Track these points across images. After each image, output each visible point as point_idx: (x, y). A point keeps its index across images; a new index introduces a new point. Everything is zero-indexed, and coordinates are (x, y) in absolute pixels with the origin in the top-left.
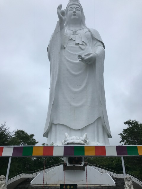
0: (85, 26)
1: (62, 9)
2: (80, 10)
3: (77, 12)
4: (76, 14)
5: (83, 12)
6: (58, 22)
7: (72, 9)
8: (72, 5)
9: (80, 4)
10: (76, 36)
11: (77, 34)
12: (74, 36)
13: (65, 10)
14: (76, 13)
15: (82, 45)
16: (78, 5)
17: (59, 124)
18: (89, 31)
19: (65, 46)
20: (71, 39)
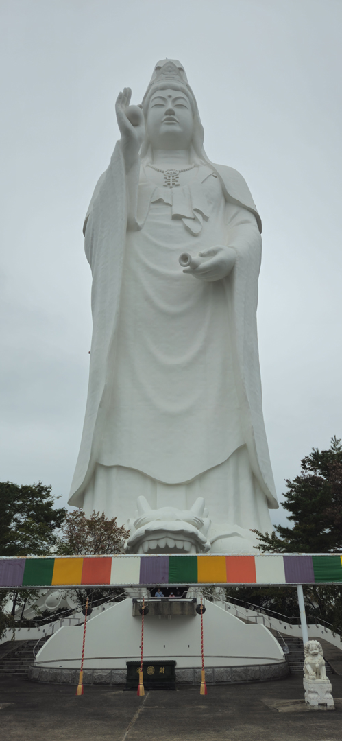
0: (204, 159)
1: (130, 104)
2: (188, 105)
3: (177, 111)
4: (175, 117)
5: (198, 113)
6: (118, 142)
7: (162, 102)
8: (164, 88)
9: (188, 86)
10: (175, 189)
11: (178, 185)
12: (168, 189)
13: (140, 106)
14: (174, 114)
15: (194, 219)
16: (182, 90)
17: (119, 467)
18: (216, 175)
19: (140, 223)
20: (160, 201)
